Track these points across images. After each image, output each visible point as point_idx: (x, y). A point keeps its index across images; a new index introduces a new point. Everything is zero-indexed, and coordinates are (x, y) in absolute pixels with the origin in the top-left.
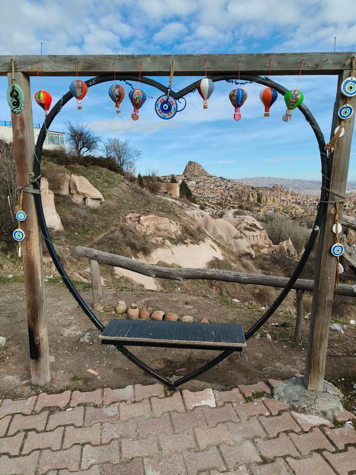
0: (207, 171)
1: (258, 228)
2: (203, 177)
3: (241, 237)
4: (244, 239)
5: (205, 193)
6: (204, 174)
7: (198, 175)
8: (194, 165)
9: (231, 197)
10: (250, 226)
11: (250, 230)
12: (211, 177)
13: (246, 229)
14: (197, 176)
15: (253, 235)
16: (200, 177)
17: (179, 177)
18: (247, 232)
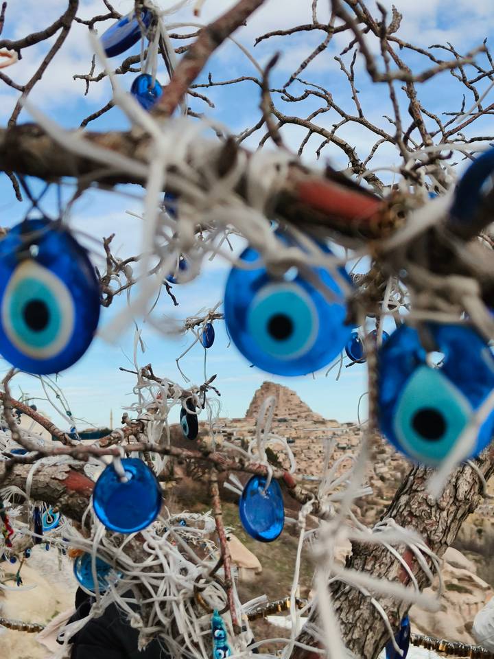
0: (311, 408)
1: (477, 586)
2: (301, 422)
3: (444, 609)
4: (450, 610)
5: (313, 469)
6: (303, 415)
7: (288, 417)
8: (277, 391)
9: (382, 479)
10: (460, 579)
11: (459, 590)
12: (323, 422)
13: (451, 587)
14: (285, 420)
15: (467, 601)
16: (295, 424)
17: (238, 425)
18: (454, 596)
